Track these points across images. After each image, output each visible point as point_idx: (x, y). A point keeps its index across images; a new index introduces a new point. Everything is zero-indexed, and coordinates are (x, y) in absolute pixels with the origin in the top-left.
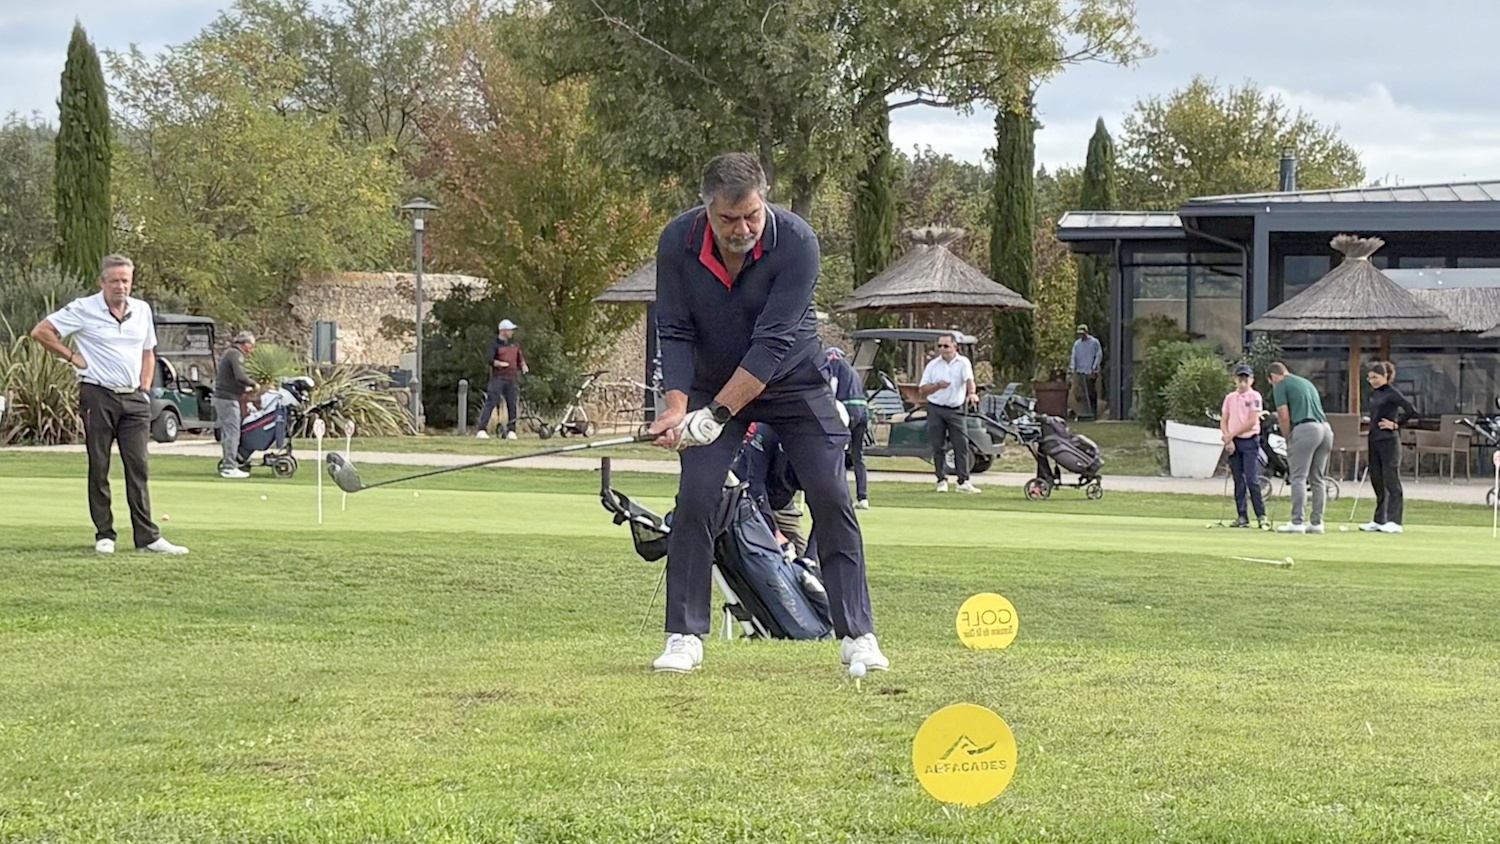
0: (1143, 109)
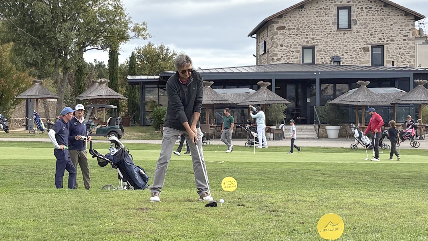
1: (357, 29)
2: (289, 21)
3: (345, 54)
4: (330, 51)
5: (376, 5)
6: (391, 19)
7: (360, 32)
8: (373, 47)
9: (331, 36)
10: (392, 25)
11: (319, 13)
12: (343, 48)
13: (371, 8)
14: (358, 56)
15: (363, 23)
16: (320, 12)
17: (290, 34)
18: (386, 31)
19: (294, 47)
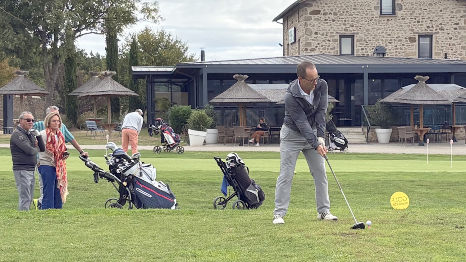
0: (131, 35)
1: (402, 15)
2: (324, 3)
3: (388, 44)
4: (372, 41)
6: (441, 4)
7: (406, 18)
8: (420, 36)
9: (374, 23)
10: (441, 11)
12: (387, 37)
14: (404, 47)
15: (409, 8)
17: (325, 20)
18: (435, 18)
19: (330, 35)
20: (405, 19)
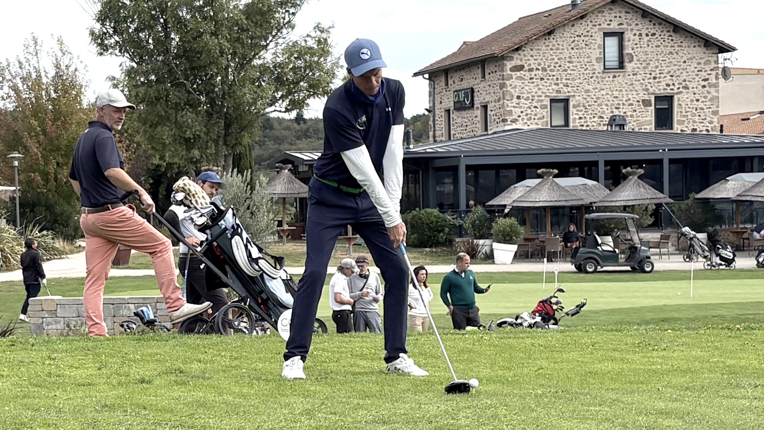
1: (633, 68)
2: (529, 56)
3: (615, 110)
4: (593, 106)
5: (661, 29)
6: (685, 52)
7: (638, 74)
8: (657, 98)
9: (595, 81)
10: (685, 62)
11: (576, 42)
12: (613, 101)
13: (654, 34)
14: (635, 113)
15: (642, 59)
16: (578, 41)
17: (531, 79)
18: (677, 72)
19: (538, 100)
20: (636, 74)
